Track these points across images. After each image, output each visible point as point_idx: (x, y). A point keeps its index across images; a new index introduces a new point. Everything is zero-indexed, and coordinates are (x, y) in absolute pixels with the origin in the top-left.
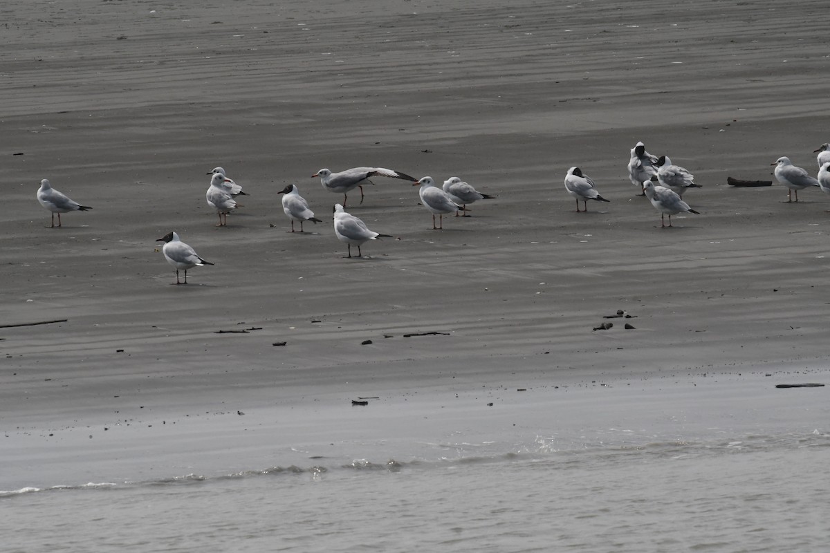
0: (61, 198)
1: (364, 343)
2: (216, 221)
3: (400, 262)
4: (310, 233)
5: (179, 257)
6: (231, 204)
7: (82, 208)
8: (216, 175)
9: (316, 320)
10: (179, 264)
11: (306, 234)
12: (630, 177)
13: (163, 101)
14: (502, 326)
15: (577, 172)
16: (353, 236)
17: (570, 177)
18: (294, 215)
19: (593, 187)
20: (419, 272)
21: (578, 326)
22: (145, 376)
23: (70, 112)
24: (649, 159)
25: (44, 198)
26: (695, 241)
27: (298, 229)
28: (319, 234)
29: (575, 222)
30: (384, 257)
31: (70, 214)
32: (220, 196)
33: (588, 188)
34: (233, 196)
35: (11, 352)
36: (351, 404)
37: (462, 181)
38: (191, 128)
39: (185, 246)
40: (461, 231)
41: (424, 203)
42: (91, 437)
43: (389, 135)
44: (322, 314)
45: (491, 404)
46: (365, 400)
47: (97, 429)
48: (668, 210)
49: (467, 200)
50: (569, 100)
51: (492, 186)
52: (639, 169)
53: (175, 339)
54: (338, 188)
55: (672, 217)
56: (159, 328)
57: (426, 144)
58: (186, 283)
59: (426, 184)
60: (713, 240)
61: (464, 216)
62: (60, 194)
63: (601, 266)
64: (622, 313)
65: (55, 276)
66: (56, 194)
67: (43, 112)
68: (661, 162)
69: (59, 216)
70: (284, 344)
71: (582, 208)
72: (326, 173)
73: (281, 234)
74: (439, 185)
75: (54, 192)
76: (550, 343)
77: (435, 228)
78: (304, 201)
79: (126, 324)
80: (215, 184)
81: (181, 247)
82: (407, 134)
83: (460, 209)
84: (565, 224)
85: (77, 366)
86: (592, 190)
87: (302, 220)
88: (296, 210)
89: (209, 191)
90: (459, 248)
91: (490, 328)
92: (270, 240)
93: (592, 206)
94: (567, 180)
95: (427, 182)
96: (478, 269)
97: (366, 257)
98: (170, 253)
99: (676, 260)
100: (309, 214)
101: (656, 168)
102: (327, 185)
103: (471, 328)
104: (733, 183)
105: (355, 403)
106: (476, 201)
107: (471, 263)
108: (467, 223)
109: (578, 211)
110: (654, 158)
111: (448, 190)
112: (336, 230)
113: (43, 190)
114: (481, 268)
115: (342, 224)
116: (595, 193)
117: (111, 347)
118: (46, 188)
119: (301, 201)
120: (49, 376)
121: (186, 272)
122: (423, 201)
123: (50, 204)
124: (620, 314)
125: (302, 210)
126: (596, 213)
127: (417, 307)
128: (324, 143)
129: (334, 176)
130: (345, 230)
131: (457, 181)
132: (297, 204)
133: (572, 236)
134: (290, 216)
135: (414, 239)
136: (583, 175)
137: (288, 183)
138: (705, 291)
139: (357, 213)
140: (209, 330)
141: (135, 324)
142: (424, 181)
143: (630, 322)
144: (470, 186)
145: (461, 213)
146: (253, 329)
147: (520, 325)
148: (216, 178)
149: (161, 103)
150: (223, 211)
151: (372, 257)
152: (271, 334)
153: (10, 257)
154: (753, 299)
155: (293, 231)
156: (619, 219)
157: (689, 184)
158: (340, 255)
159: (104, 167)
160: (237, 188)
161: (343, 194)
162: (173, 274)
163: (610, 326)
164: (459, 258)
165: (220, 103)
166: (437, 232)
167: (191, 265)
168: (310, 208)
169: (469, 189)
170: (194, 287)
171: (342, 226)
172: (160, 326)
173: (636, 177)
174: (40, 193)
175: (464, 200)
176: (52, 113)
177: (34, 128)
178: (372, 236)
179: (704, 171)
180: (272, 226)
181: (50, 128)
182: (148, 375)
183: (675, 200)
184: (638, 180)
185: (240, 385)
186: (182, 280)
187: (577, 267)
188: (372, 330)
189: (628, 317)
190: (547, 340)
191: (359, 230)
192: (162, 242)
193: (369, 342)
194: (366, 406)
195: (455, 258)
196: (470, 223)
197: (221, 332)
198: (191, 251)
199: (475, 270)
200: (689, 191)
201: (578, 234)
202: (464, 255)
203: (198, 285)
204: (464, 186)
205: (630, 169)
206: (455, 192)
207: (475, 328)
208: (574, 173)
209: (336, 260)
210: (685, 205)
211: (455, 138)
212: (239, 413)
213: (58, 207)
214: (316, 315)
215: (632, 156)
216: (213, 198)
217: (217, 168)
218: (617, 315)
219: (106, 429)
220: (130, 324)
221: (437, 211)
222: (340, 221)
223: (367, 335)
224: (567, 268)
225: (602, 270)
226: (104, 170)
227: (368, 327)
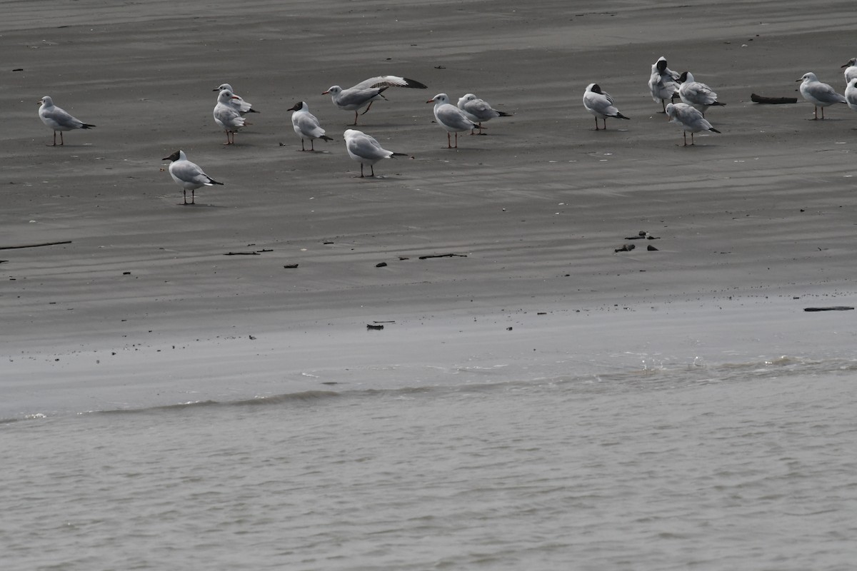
0: (64, 115)
1: (379, 266)
2: (224, 139)
3: (415, 182)
4: (321, 152)
5: (187, 176)
6: (240, 121)
7: (85, 126)
8: (223, 92)
9: (329, 241)
10: (187, 183)
11: (317, 152)
12: (651, 93)
13: (166, 15)
14: (521, 248)
15: (596, 89)
16: (365, 155)
17: (588, 94)
18: (304, 133)
19: (612, 105)
20: (433, 193)
21: (599, 248)
22: (152, 300)
23: (71, 26)
24: (670, 76)
25: (46, 116)
26: (718, 159)
27: (308, 147)
28: (330, 153)
29: (594, 141)
30: (398, 177)
31: (73, 132)
32: (228, 114)
33: (607, 105)
34: (242, 114)
35: (15, 275)
36: (367, 328)
37: (478, 98)
38: (195, 43)
39: (193, 165)
40: (477, 150)
41: (438, 120)
42: (98, 362)
43: (400, 50)
44: (335, 236)
45: (511, 329)
46: (381, 324)
47: (104, 354)
48: (689, 128)
49: (483, 118)
50: (587, 14)
51: (508, 104)
52: (659, 85)
53: (182, 261)
54: (349, 106)
55: (695, 135)
56: (166, 250)
57: (439, 59)
58: (193, 203)
59: (441, 101)
60: (737, 158)
61: (480, 134)
62: (62, 112)
63: (623, 186)
64: (645, 234)
65: (58, 196)
66: (59, 112)
67: (42, 26)
68: (683, 78)
69: (61, 134)
70: (296, 266)
71: (601, 126)
72: (336, 90)
73: (290, 153)
74: (454, 102)
75: (57, 109)
76: (570, 265)
77: (450, 147)
78: (315, 119)
79: (132, 246)
80: (222, 101)
81: (189, 166)
82: (420, 49)
83: (476, 127)
84: (582, 142)
85: (83, 288)
86: (611, 107)
87: (312, 138)
88: (306, 127)
89: (216, 108)
90: (475, 168)
91: (508, 249)
92: (280, 159)
93: (611, 124)
94: (586, 98)
95: (441, 99)
96: (495, 189)
97: (378, 177)
98: (176, 172)
99: (699, 179)
100: (320, 131)
101: (678, 84)
102: (338, 103)
103: (489, 250)
104: (756, 99)
105: (370, 327)
106: (492, 119)
107: (488, 182)
108: (483, 142)
109: (597, 129)
110: (675, 74)
111: (463, 108)
112: (349, 150)
113: (45, 107)
114: (498, 188)
115: (354, 142)
116: (615, 110)
117: (118, 270)
118: (49, 105)
119: (311, 119)
120: (53, 299)
121: (193, 192)
122: (437, 119)
123: (52, 121)
124: (642, 235)
125: (313, 127)
126: (616, 131)
127: (433, 229)
128: (333, 58)
129: (345, 92)
130: (357, 149)
131: (472, 99)
132: (308, 122)
133: (591, 155)
134: (301, 134)
135: (429, 158)
136: (603, 92)
137: (297, 101)
138: (729, 211)
139: (370, 132)
140: (215, 252)
141: (141, 246)
142: (439, 98)
143: (653, 243)
144: (486, 104)
145: (477, 131)
146: (264, 251)
147: (539, 246)
148: (223, 95)
149: (165, 17)
150: (231, 129)
151: (385, 176)
152: (282, 256)
153: (11, 176)
154: (780, 220)
155: (303, 150)
156: (639, 137)
157: (712, 102)
158: (352, 175)
159: (107, 83)
160: (246, 106)
161: (354, 112)
162: (180, 195)
163: (632, 247)
164: (475, 178)
165: (225, 17)
166: (453, 151)
167: (199, 184)
168: (321, 126)
169: (484, 106)
170: (203, 207)
171: (355, 144)
172: (168, 248)
173: (657, 95)
174: (42, 110)
175: (480, 118)
176: (52, 28)
177: (33, 43)
178: (386, 155)
179: (728, 88)
180: (281, 145)
181: (50, 43)
182: (156, 298)
183: (697, 118)
184: (660, 97)
185: (251, 308)
186: (189, 200)
187: (598, 187)
188: (386, 252)
189: (651, 238)
190: (568, 262)
191: (372, 149)
192: (169, 161)
193: (384, 265)
194: (381, 330)
195: (471, 178)
196: (486, 142)
197: (230, 254)
198: (199, 171)
199: (491, 190)
200: (710, 108)
201: (597, 153)
202: (481, 175)
203: (206, 205)
204: (480, 104)
205: (651, 86)
206: (470, 110)
207: (493, 250)
208: (593, 90)
209: (349, 180)
210: (706, 124)
211: (469, 54)
212: (251, 338)
213: (61, 125)
214: (328, 237)
215: (653, 71)
216: (221, 116)
217: (224, 85)
218: (639, 236)
219: (113, 354)
220: (137, 246)
221: (452, 128)
222: (352, 139)
223: (382, 257)
224: (587, 188)
225: (623, 190)
226: (107, 87)
227: (382, 248)
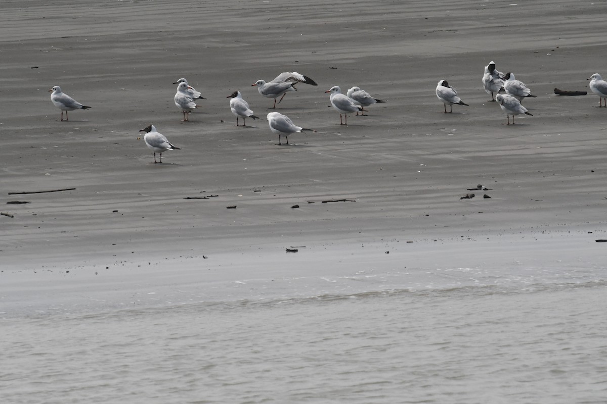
0: (69, 100)
1: (294, 207)
2: (181, 117)
3: (317, 148)
4: (250, 127)
5: (156, 143)
6: (193, 105)
7: (84, 108)
8: (181, 84)
9: (257, 190)
10: (155, 148)
11: (248, 127)
12: (484, 86)
13: (138, 29)
14: (395, 195)
15: (445, 84)
16: (282, 129)
17: (440, 87)
18: (239, 113)
19: (456, 95)
20: (330, 156)
21: (449, 196)
22: (134, 230)
23: (71, 37)
24: (498, 75)
25: (56, 100)
26: (532, 134)
28: (257, 128)
29: (443, 120)
30: (305, 145)
32: (184, 100)
33: (453, 95)
34: (194, 99)
35: (36, 211)
36: (286, 252)
37: (361, 89)
38: (160, 50)
39: (160, 135)
40: (361, 126)
41: (334, 105)
42: (96, 273)
43: (305, 56)
44: (262, 186)
45: (388, 252)
46: (296, 249)
47: (101, 268)
48: (511, 112)
49: (365, 104)
50: (436, 31)
51: (382, 94)
52: (490, 81)
53: (155, 203)
54: (270, 95)
55: (515, 117)
56: (143, 195)
57: (333, 62)
58: (161, 162)
59: (335, 91)
60: (545, 134)
61: (363, 115)
62: (68, 97)
63: (464, 152)
64: (481, 186)
65: (65, 157)
66: (65, 97)
67: (50, 37)
68: (508, 77)
69: (67, 113)
70: (235, 207)
71: (448, 110)
72: (262, 83)
73: (229, 127)
74: (344, 92)
75: (64, 95)
76: (429, 208)
77: (342, 124)
78: (246, 103)
79: (118, 192)
80: (180, 90)
81: (157, 136)
82: (319, 55)
83: (360, 109)
84: (436, 121)
85: (85, 222)
86: (456, 97)
87: (244, 117)
88: (240, 110)
89: (176, 96)
90: (360, 139)
91: (385, 197)
92: (222, 131)
93: (456, 109)
94: (438, 90)
95: (335, 90)
96: (374, 154)
97: (292, 145)
98: (149, 140)
99: (518, 148)
100: (249, 112)
101: (503, 81)
102: (263, 93)
103: (371, 197)
104: (558, 92)
105: (288, 250)
106: (371, 105)
107: (369, 149)
108: (365, 121)
109: (446, 112)
110: (502, 74)
111: (351, 97)
112: (270, 126)
113: (56, 93)
114: (376, 154)
115: (274, 120)
116: (458, 99)
117: (109, 209)
118: (58, 92)
119: (244, 104)
120: (64, 229)
121: (161, 154)
122: (333, 104)
123: (60, 104)
124: (480, 187)
125: (245, 110)
126: (459, 114)
127: (331, 181)
128: (258, 61)
129: (268, 85)
130: (277, 126)
131: (357, 90)
132: (241, 106)
133: (442, 130)
134: (236, 114)
135: (327, 132)
136: (449, 86)
138: (541, 171)
140: (178, 197)
141: (125, 192)
142: (334, 89)
143: (487, 193)
145: (360, 113)
146: (212, 196)
147: (406, 195)
148: (181, 86)
150: (187, 110)
151: (296, 144)
152: (225, 199)
153: (32, 142)
154: (577, 178)
155: (238, 125)
156: (476, 118)
157: (527, 95)
158: (273, 143)
159: (97, 77)
160: (197, 94)
162: (151, 156)
163: (473, 196)
164: (360, 146)
165: (180, 31)
166: (343, 126)
167: (163, 149)
168: (251, 108)
169: (365, 95)
170: (168, 165)
171: (275, 122)
172: (144, 193)
173: (488, 88)
174: (53, 96)
175: (362, 103)
176: (58, 38)
177: (45, 49)
178: (297, 130)
179: (537, 84)
180: (222, 121)
181: (57, 49)
182: (136, 229)
183: (516, 105)
184: (490, 90)
185: (204, 237)
186: (158, 160)
187: (447, 153)
188: (299, 197)
189: (486, 189)
190: (427, 206)
191: (288, 126)
192: (144, 132)
193: (297, 207)
194: (296, 253)
195: (358, 146)
196: (367, 121)
197: (188, 198)
198: (164, 139)
199: (372, 154)
201: (446, 129)
202: (364, 144)
203: (170, 164)
204: (363, 94)
206: (356, 98)
207: (374, 197)
208: (443, 84)
209: (270, 147)
210: (523, 108)
211: (353, 59)
212: (204, 258)
213: (67, 106)
214: (257, 187)
215: (485, 71)
216: (179, 101)
217: (182, 79)
218: (477, 188)
219: (107, 268)
220: (122, 192)
221: (343, 111)
222: (273, 118)
223: (295, 201)
224: (439, 154)
225: (465, 155)
226: (98, 80)
227: (295, 195)
